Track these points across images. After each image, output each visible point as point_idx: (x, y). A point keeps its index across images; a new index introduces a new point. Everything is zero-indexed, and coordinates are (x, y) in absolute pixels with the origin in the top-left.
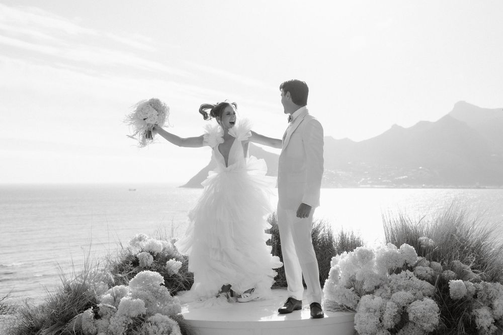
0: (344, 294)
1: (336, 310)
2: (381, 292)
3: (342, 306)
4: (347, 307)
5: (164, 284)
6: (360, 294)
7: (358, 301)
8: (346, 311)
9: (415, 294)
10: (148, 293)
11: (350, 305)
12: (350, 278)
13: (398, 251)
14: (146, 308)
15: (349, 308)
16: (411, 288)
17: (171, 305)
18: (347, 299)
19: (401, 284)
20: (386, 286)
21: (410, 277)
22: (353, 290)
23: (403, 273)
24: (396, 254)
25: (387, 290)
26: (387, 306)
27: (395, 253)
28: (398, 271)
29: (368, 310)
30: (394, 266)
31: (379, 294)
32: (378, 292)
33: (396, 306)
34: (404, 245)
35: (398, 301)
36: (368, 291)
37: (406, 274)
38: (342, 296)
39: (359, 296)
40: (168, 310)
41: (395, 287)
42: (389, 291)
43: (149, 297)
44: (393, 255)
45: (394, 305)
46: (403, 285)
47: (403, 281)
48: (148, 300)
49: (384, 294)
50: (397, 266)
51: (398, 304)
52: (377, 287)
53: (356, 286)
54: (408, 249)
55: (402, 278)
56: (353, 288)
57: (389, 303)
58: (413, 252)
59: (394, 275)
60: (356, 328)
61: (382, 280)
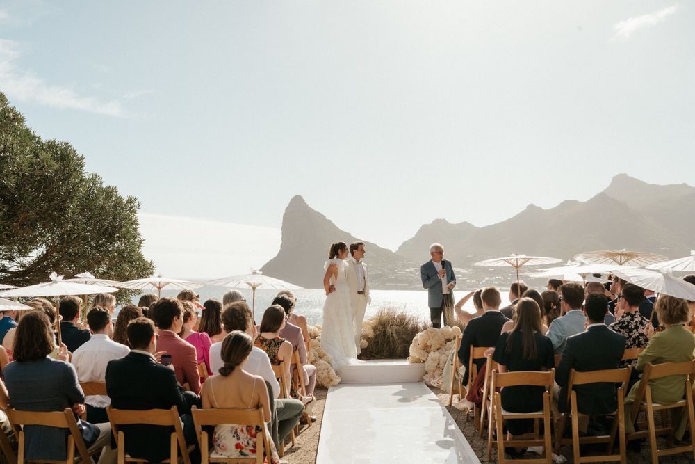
1: (416, 362)
3: (419, 359)
7: (428, 356)
11: (424, 359)
12: (423, 344)
13: (451, 330)
28: (450, 340)
29: (432, 359)
30: (448, 338)
32: (438, 351)
38: (421, 354)
39: (428, 353)
44: (448, 332)
52: (438, 349)
53: (427, 348)
54: (456, 329)
55: (451, 344)
56: (425, 350)
57: (443, 356)
58: (459, 330)
59: (448, 343)
60: (426, 369)
61: (441, 345)
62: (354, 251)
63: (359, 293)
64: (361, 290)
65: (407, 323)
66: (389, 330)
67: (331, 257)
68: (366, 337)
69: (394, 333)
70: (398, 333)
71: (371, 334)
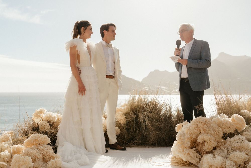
0: (189, 153)
1: (181, 165)
2: (219, 152)
3: (186, 162)
4: (190, 163)
5: (50, 144)
6: (200, 153)
7: (200, 159)
8: (189, 165)
9: (248, 154)
10: (36, 151)
11: (193, 161)
12: (192, 140)
13: (230, 120)
14: (33, 163)
15: (192, 164)
16: (244, 150)
17: (53, 161)
18: (191, 157)
19: (235, 146)
20: (222, 148)
21: (242, 141)
22: (195, 150)
23: (236, 137)
24: (229, 122)
25: (223, 151)
26: (227, 164)
27: (227, 121)
28: (231, 135)
30: (228, 131)
31: (218, 154)
32: (216, 152)
33: (235, 164)
34: (235, 116)
35: (236, 160)
36: (207, 151)
37: (239, 138)
38: (188, 154)
39: (200, 154)
40: (51, 165)
41: (230, 148)
42: (226, 151)
43: (37, 154)
44: (226, 123)
45: (233, 164)
46: (237, 147)
47: (237, 144)
48: (36, 156)
49: (221, 154)
50: (231, 132)
51: (236, 162)
52: (215, 148)
53: (197, 147)
54: (239, 118)
55: (235, 141)
56: (194, 149)
58: (243, 120)
59: (229, 139)
61: (218, 142)
62: (105, 32)
63: (108, 77)
64: (111, 74)
65: (160, 109)
66: (141, 117)
67: (75, 36)
68: (118, 124)
69: (146, 119)
70: (151, 120)
71: (122, 119)
